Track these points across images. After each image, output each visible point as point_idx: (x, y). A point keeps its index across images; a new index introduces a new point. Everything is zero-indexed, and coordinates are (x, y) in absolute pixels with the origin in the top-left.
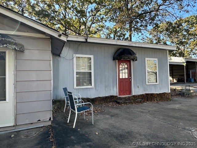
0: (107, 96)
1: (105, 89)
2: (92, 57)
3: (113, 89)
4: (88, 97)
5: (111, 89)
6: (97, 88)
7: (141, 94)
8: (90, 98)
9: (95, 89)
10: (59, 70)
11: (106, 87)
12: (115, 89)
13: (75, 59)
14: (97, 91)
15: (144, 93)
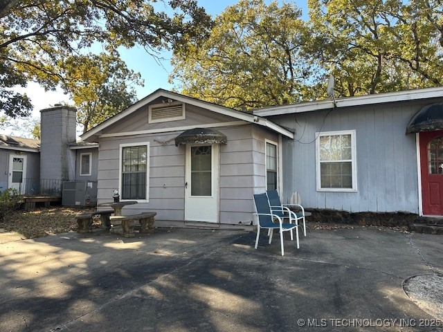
1: (385, 198)
2: (353, 133)
3: (407, 198)
4: (345, 209)
5: (400, 199)
6: (366, 193)
8: (349, 210)
9: (361, 194)
11: (387, 192)
12: (413, 199)
13: (318, 141)
14: (365, 199)
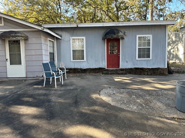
0: (96, 67)
1: (95, 63)
2: (84, 38)
3: (102, 62)
4: (81, 68)
5: (100, 63)
6: (89, 62)
7: (130, 68)
8: (83, 68)
9: (87, 62)
10: (61, 48)
11: (96, 61)
12: (104, 63)
13: (71, 40)
14: (88, 64)
15: (133, 67)
